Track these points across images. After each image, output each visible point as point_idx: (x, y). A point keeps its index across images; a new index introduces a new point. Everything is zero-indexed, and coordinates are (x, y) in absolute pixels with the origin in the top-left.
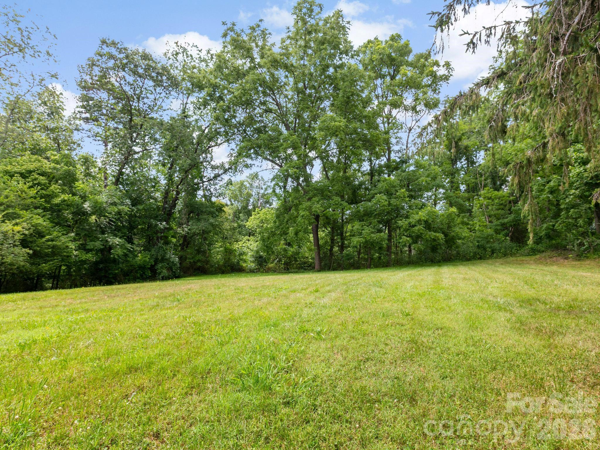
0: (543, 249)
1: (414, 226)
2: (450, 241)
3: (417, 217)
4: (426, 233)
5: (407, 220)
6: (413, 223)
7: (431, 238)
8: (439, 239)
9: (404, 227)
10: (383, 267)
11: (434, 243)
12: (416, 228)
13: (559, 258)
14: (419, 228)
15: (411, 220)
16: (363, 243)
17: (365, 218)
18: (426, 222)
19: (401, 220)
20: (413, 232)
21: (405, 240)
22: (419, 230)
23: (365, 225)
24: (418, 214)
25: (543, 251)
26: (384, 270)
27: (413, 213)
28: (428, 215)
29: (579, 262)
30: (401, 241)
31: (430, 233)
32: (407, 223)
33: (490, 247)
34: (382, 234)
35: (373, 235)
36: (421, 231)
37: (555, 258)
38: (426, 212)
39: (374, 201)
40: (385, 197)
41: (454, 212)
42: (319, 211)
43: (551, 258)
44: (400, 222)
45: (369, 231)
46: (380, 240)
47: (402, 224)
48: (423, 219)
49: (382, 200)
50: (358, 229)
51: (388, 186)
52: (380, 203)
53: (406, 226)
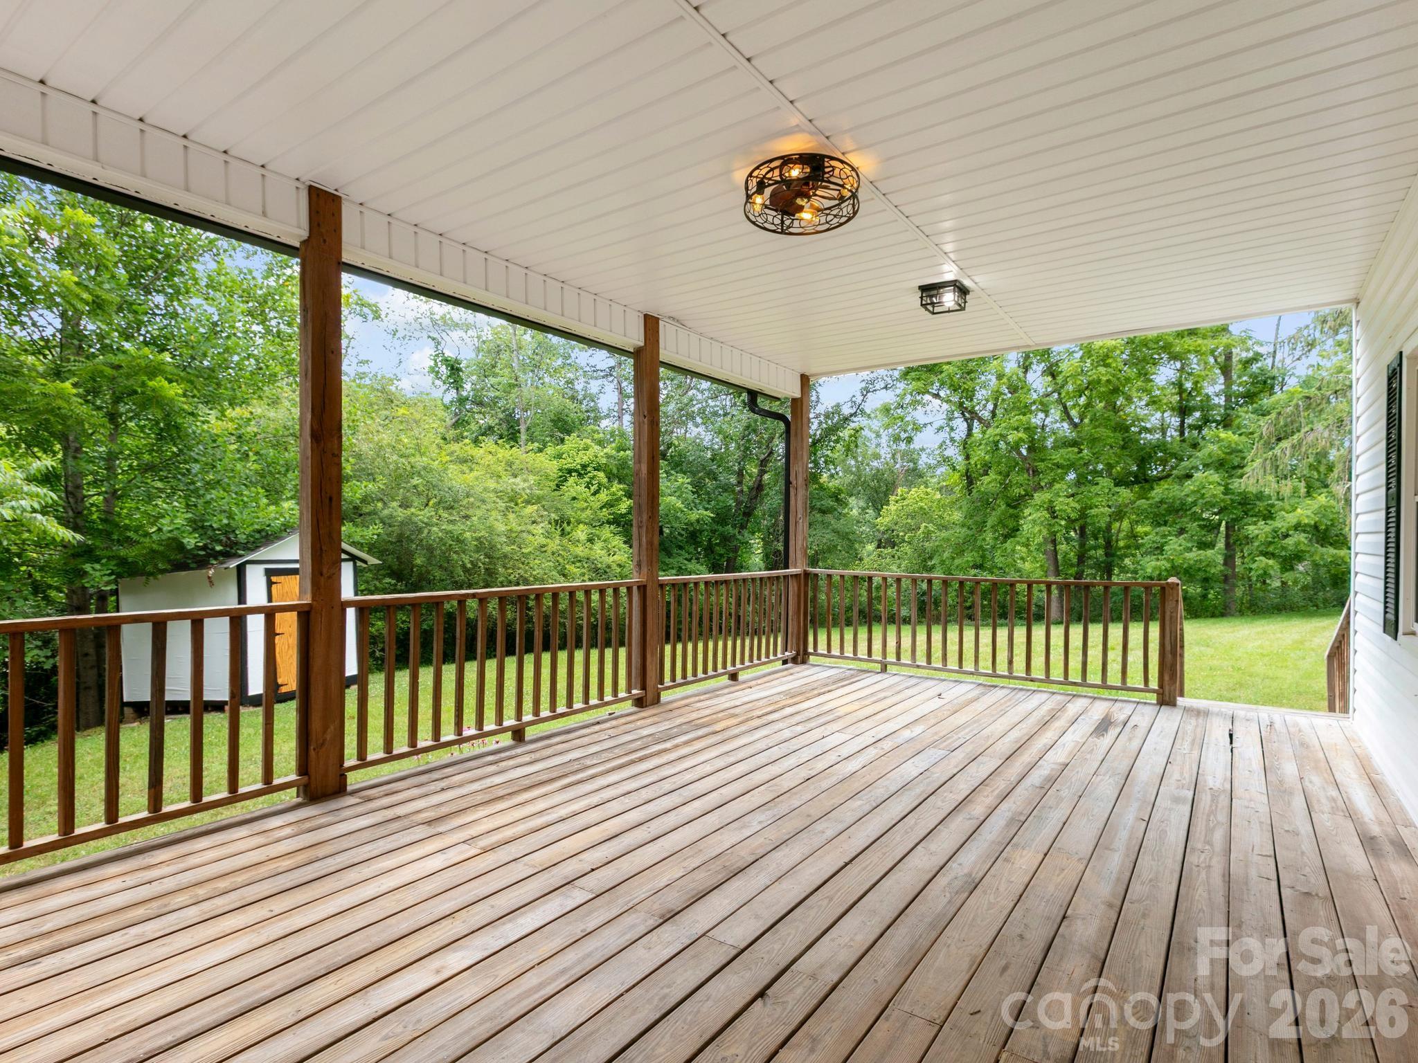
1: (1286, 536)
3: (1292, 519)
4: (1313, 550)
5: (1269, 522)
6: (1284, 530)
7: (1325, 560)
9: (1262, 538)
10: (1213, 616)
12: (1290, 541)
14: (1298, 540)
15: (1278, 524)
16: (1166, 570)
17: (1170, 519)
18: (1314, 527)
19: (1255, 523)
20: (1283, 548)
21: (1263, 565)
22: (1297, 544)
23: (1170, 534)
24: (1294, 510)
26: (1214, 624)
27: (1283, 509)
28: (1317, 513)
30: (1254, 566)
31: (1323, 550)
32: (1268, 529)
34: (1209, 552)
35: (1188, 555)
36: (1303, 547)
38: (1314, 507)
39: (1189, 486)
40: (1216, 477)
42: (1069, 510)
44: (1251, 528)
45: (1180, 545)
46: (1204, 564)
47: (1257, 532)
48: (1306, 521)
49: (1210, 483)
50: (1154, 542)
51: (1224, 453)
52: (1203, 491)
53: (1267, 537)
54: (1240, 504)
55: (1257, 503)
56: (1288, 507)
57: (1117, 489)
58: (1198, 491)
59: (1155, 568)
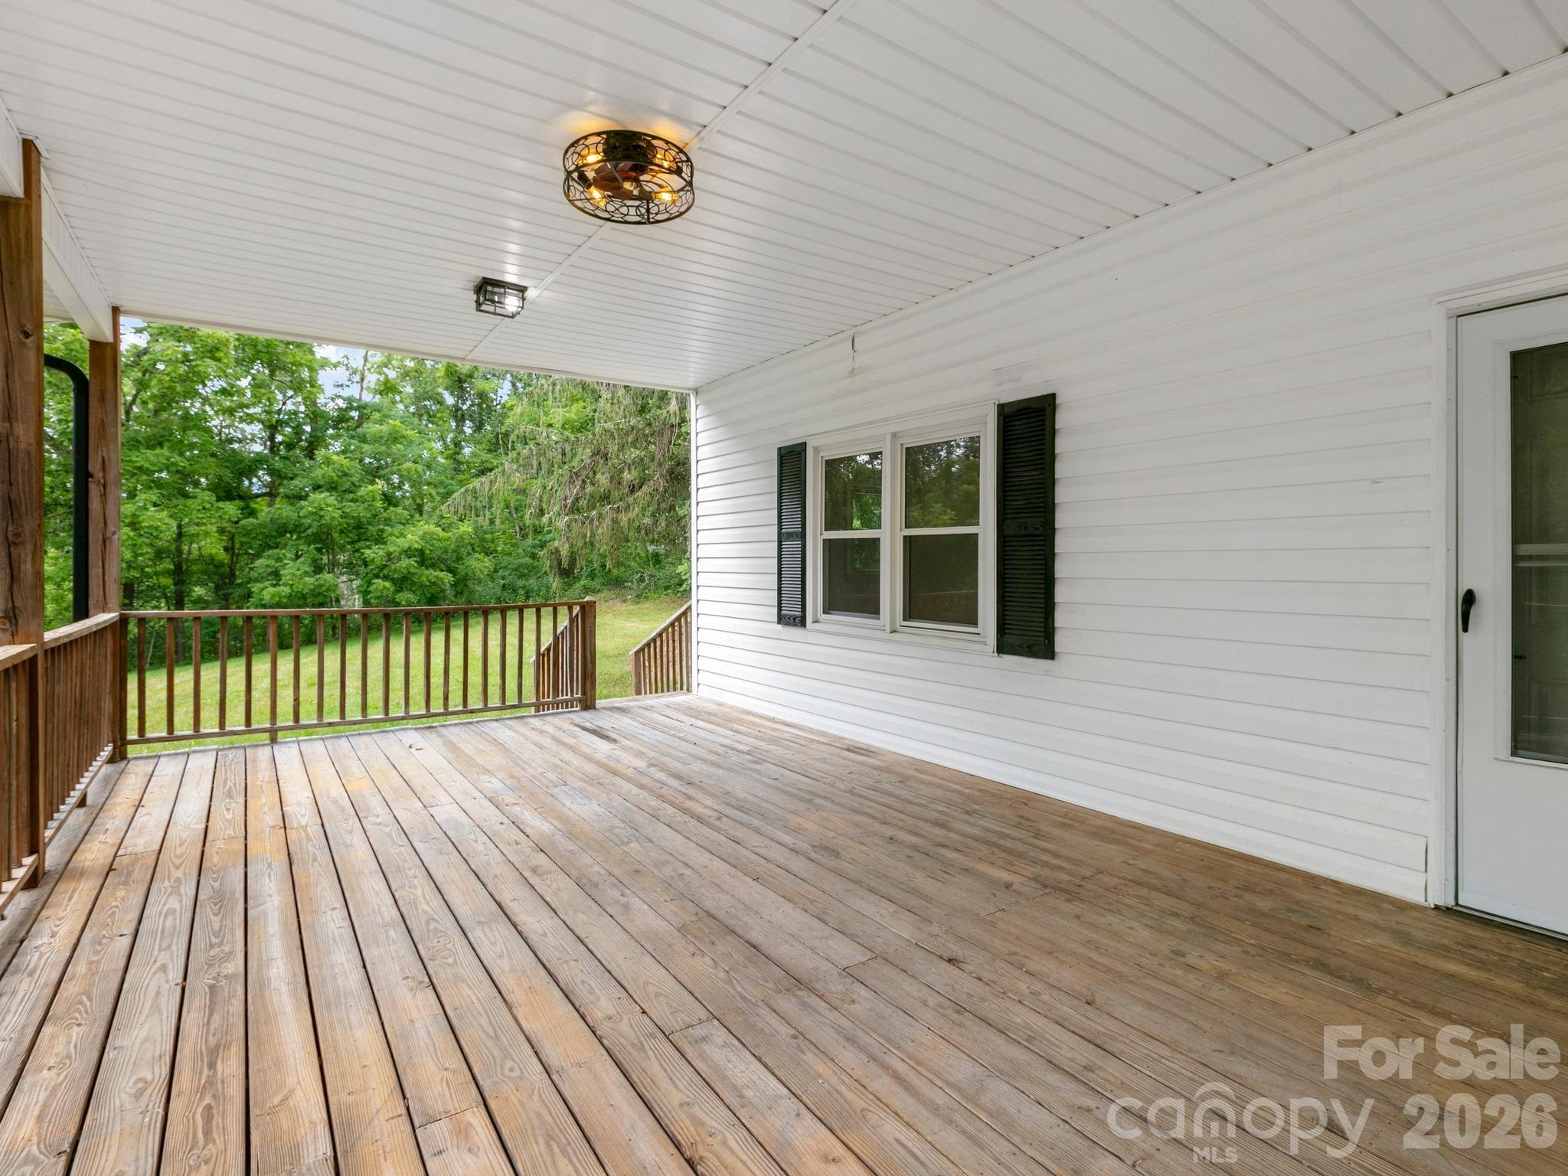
0: (599, 587)
1: (398, 560)
2: (462, 584)
3: (402, 544)
4: (419, 571)
5: (382, 546)
6: (396, 554)
7: (430, 581)
8: (443, 583)
11: (433, 589)
12: (401, 565)
13: (616, 601)
14: (406, 564)
15: (389, 548)
18: (421, 552)
19: (369, 547)
20: (396, 571)
21: (381, 587)
22: (406, 568)
24: (402, 535)
25: (599, 591)
28: (423, 538)
29: (638, 606)
31: (427, 572)
32: (381, 553)
33: (524, 587)
36: (412, 570)
37: (611, 602)
38: (421, 533)
41: (468, 533)
43: (606, 601)
44: (368, 552)
45: (299, 570)
46: (324, 588)
47: (373, 555)
48: (416, 546)
49: (328, 506)
50: (268, 566)
51: (338, 476)
52: (322, 513)
53: (382, 560)
54: (354, 528)
55: (370, 527)
56: (397, 533)
57: (221, 504)
58: (315, 513)
59: (273, 596)
